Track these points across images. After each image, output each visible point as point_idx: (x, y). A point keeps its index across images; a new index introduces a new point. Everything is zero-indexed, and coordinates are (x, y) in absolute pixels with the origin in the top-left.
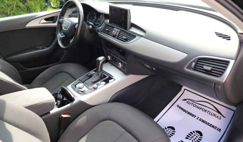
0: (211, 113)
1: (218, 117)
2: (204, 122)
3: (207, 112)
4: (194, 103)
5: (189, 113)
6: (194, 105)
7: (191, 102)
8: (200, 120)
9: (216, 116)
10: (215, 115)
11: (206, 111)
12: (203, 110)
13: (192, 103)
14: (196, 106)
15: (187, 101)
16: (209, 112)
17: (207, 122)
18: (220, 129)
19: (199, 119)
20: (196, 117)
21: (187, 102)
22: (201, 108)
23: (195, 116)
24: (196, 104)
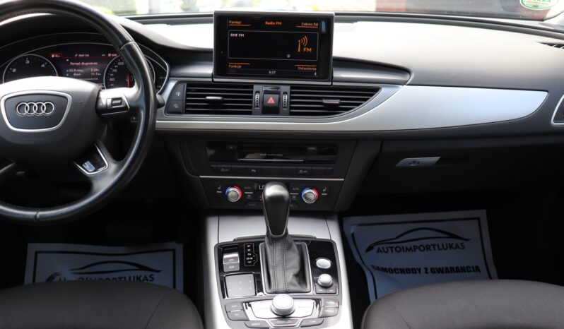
0: (441, 247)
1: (457, 247)
2: (443, 272)
3: (432, 248)
4: (395, 245)
5: (402, 271)
6: (398, 249)
7: (385, 246)
8: (433, 270)
9: (454, 246)
10: (451, 246)
11: (428, 248)
12: (422, 248)
13: (392, 248)
14: (402, 250)
15: (376, 248)
16: (436, 247)
17: (447, 268)
18: (477, 267)
19: (429, 271)
20: (423, 271)
21: (379, 251)
22: (415, 248)
23: (419, 270)
24: (400, 245)
